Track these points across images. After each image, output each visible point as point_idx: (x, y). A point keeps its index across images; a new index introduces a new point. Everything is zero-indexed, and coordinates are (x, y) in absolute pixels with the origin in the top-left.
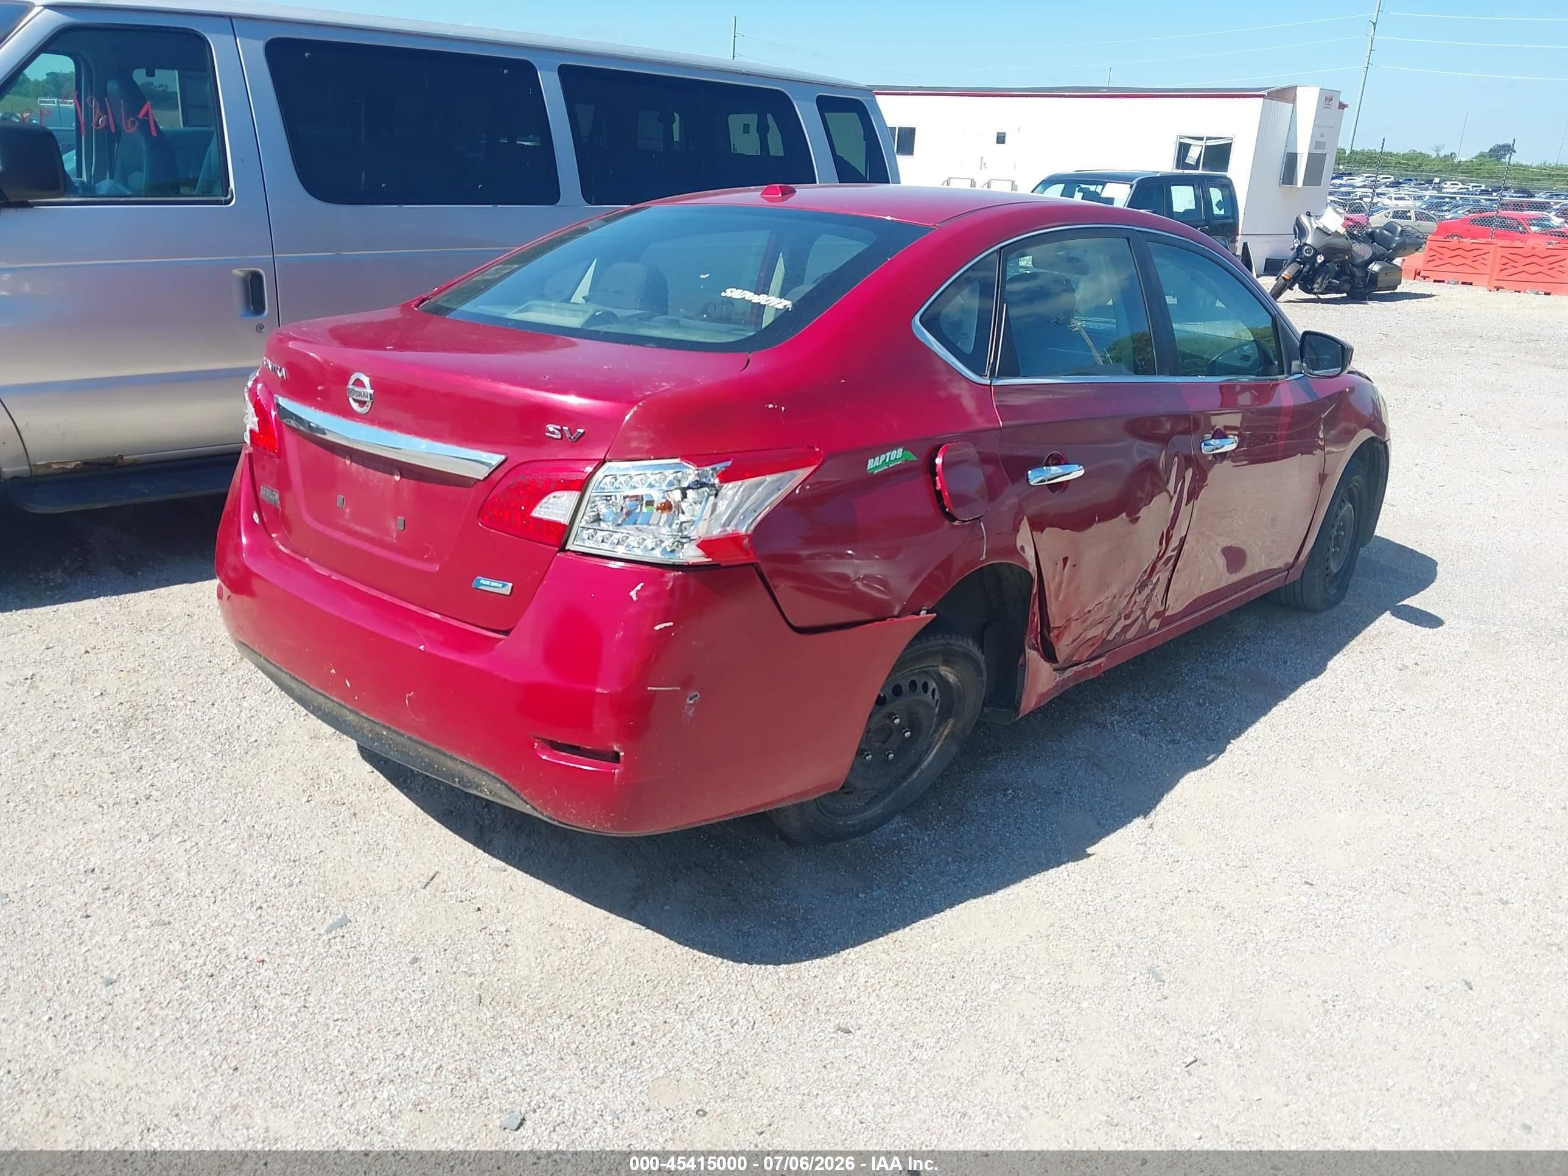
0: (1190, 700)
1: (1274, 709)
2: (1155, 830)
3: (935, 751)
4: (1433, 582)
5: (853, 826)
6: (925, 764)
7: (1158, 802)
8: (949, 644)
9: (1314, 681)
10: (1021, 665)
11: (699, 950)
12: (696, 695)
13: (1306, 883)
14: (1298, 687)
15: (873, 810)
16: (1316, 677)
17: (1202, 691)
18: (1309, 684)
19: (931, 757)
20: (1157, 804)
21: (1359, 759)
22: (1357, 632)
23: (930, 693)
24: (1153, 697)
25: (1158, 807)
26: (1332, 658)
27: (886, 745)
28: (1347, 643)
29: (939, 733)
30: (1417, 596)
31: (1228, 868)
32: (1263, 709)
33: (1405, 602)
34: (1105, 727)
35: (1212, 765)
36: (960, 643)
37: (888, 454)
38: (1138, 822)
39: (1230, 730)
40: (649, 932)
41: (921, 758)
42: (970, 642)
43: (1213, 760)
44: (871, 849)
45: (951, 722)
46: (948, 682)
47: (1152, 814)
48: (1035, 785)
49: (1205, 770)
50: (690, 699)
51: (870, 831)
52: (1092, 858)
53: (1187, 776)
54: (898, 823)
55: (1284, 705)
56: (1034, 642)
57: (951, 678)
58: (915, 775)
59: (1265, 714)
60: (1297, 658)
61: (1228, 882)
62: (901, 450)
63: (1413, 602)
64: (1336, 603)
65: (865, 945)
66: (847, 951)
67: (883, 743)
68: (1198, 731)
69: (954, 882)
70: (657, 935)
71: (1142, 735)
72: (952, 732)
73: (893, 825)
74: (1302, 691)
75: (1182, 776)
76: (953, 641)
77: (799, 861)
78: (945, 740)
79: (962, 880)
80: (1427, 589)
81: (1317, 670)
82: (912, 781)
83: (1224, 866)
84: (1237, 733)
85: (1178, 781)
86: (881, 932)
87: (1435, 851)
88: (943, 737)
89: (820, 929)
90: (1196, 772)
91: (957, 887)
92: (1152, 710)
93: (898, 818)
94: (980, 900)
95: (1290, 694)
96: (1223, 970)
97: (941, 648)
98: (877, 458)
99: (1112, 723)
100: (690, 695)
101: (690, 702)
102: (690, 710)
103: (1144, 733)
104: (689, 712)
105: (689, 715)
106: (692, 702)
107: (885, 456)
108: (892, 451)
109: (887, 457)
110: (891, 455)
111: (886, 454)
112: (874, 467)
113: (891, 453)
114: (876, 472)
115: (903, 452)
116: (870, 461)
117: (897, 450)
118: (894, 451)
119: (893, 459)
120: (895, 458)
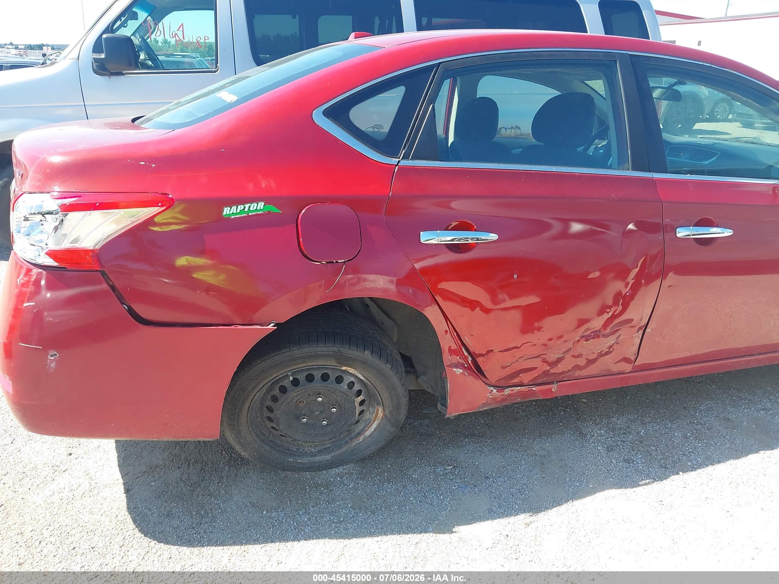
10: (445, 378)
12: (56, 355)
15: (324, 457)
19: (372, 430)
23: (344, 384)
29: (374, 414)
37: (247, 206)
42: (367, 353)
45: (380, 408)
46: (360, 379)
57: (360, 376)
62: (263, 204)
71: (607, 451)
72: (385, 415)
78: (381, 419)
88: (380, 417)
89: (214, 527)
98: (234, 208)
100: (51, 354)
101: (51, 358)
102: (52, 364)
103: (609, 449)
104: (52, 365)
105: (52, 367)
106: (53, 358)
107: (243, 207)
108: (252, 204)
109: (245, 207)
110: (250, 207)
111: (244, 205)
112: (231, 213)
113: (250, 205)
114: (232, 217)
115: (264, 206)
116: (225, 209)
117: (258, 203)
118: (253, 204)
119: (254, 209)
120: (256, 209)
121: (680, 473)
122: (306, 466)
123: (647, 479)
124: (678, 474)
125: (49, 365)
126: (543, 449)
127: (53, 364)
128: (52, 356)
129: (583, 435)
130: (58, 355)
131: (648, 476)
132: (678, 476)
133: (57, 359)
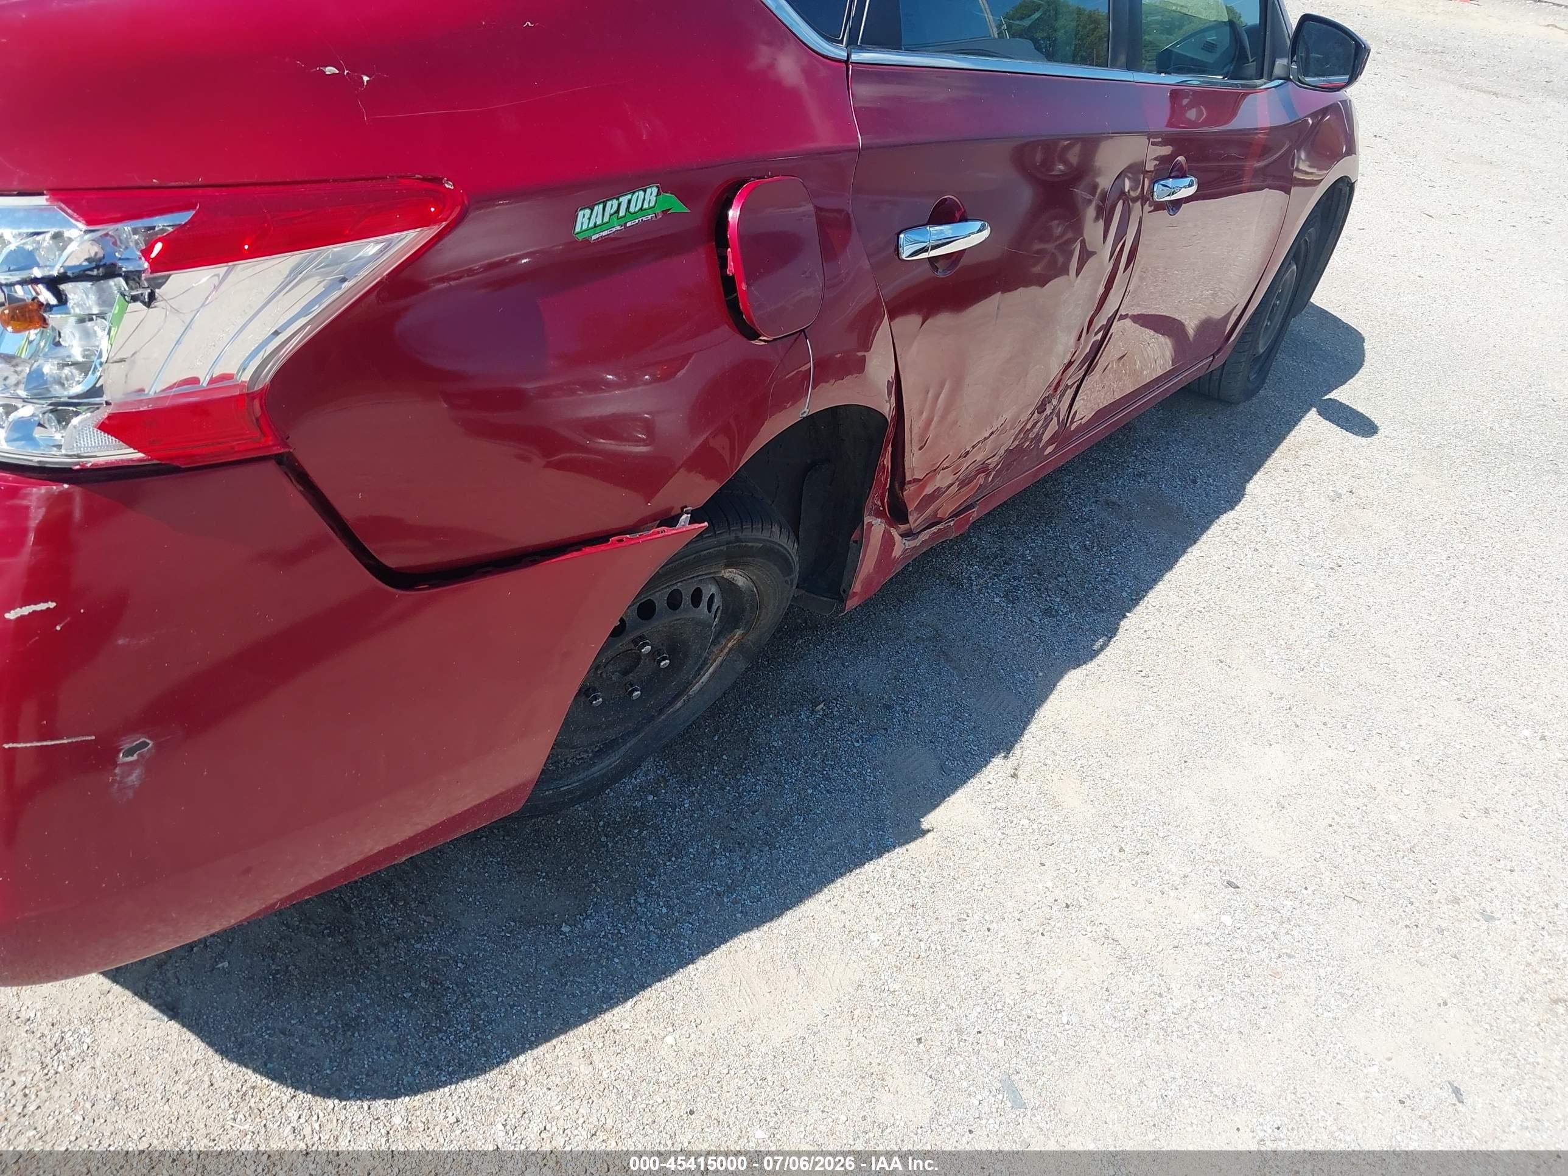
0: (1073, 541)
1: (1182, 561)
2: (1021, 780)
3: (711, 670)
4: (1361, 365)
5: (570, 792)
6: (696, 688)
7: (1027, 723)
8: (737, 539)
9: (1231, 514)
10: (856, 542)
11: (255, 1071)
12: (145, 744)
13: (1230, 884)
14: (1210, 523)
15: (607, 762)
16: (1232, 508)
17: (1088, 526)
18: (1224, 518)
19: (704, 679)
20: (1024, 729)
21: (1289, 647)
22: (1280, 438)
23: (704, 605)
24: (1024, 534)
25: (1026, 736)
26: (1251, 478)
27: (630, 677)
28: (1268, 456)
29: (719, 647)
30: (1345, 386)
31: (1123, 856)
32: (1167, 559)
33: (1331, 396)
34: (960, 585)
35: (1101, 657)
36: (758, 534)
37: (624, 200)
38: (998, 766)
39: (1124, 594)
40: (174, 1027)
41: (690, 684)
42: (776, 529)
43: (1102, 648)
44: (597, 826)
45: (739, 632)
46: (736, 585)
47: (1017, 750)
48: (857, 691)
49: (1091, 666)
50: (126, 755)
51: (601, 790)
52: (930, 836)
53: (1066, 677)
54: (646, 774)
55: (1194, 553)
56: (879, 503)
57: (741, 581)
58: (679, 704)
59: (1169, 567)
60: (1209, 476)
61: (1123, 885)
62: (655, 190)
63: (1340, 394)
64: (1254, 392)
65: (554, 1042)
66: (522, 1058)
67: (625, 673)
68: (1081, 594)
69: (719, 894)
70: (188, 1035)
71: (1010, 602)
72: (740, 645)
73: (638, 779)
74: (1215, 529)
75: (1060, 676)
76: (747, 534)
77: (473, 856)
78: (728, 654)
79: (730, 889)
80: (1356, 376)
81: (1232, 498)
82: (674, 713)
83: (1116, 853)
84: (1135, 599)
85: (1055, 685)
86: (584, 1011)
87: (1392, 818)
88: (727, 650)
89: (485, 1006)
90: (1079, 670)
91: (722, 904)
92: (1023, 556)
93: (648, 765)
94: (755, 934)
95: (1202, 534)
96: (1113, 1077)
97: (724, 548)
98: (599, 208)
99: (969, 579)
100: (126, 746)
101: (130, 759)
102: (130, 774)
103: (1011, 597)
104: (130, 778)
105: (130, 783)
106: (135, 757)
107: (615, 203)
108: (634, 193)
109: (619, 205)
110: (629, 201)
111: (618, 199)
112: (591, 225)
113: (629, 197)
114: (594, 237)
115: (657, 196)
116: (581, 214)
117: (645, 191)
118: (637, 194)
119: (637, 209)
120: (641, 209)
121: (1128, 614)
122: (578, 793)
123: (1099, 639)
124: (1124, 616)
125: (120, 782)
126: (923, 625)
127: (134, 775)
128: (130, 752)
129: (955, 582)
130: (151, 743)
131: (1097, 635)
132: (1125, 620)
133: (148, 756)
